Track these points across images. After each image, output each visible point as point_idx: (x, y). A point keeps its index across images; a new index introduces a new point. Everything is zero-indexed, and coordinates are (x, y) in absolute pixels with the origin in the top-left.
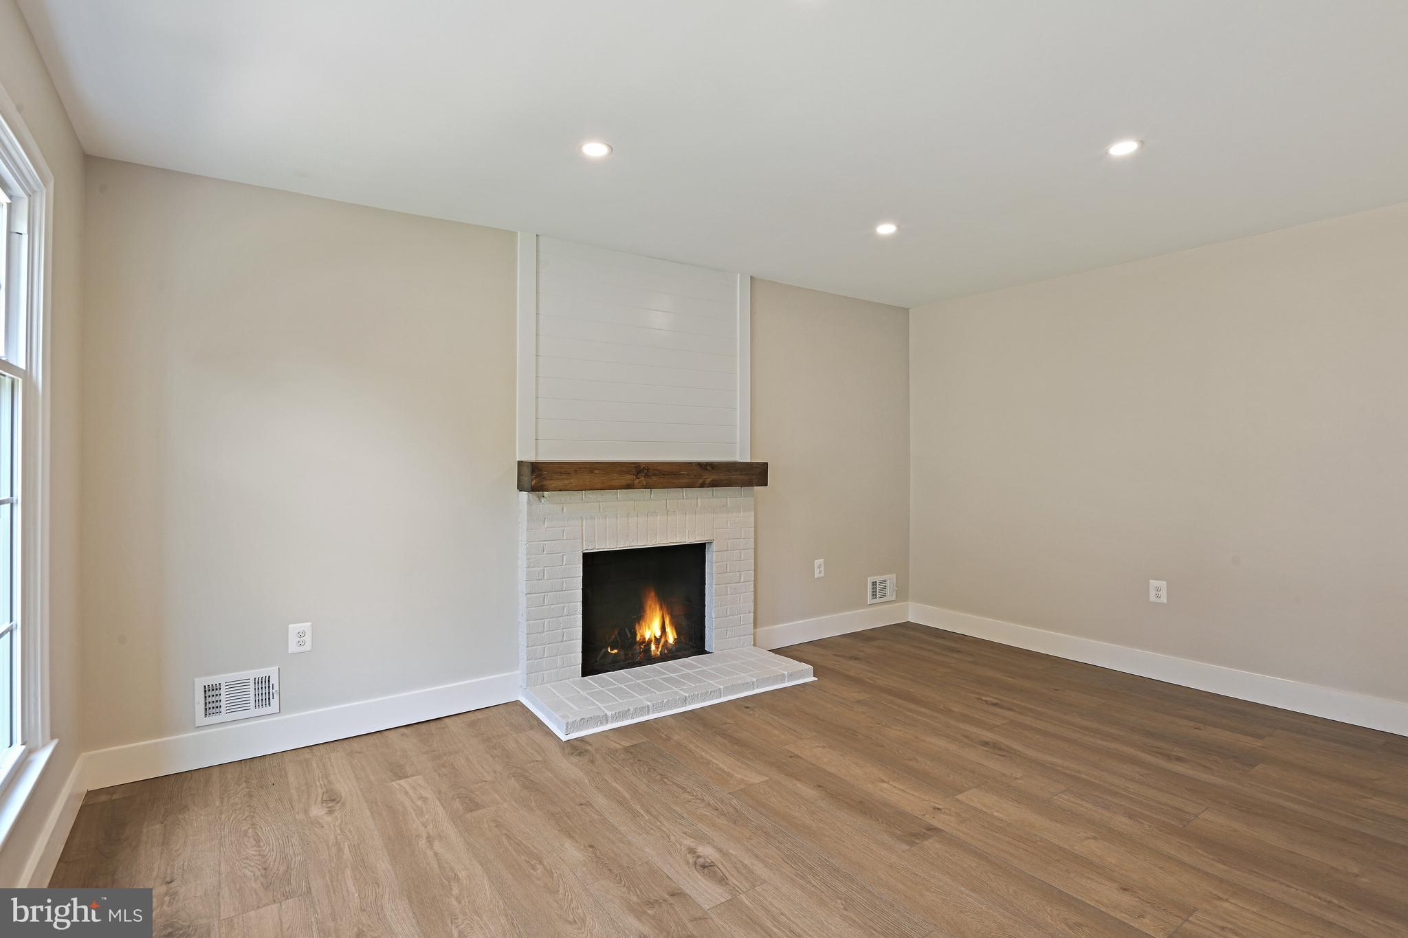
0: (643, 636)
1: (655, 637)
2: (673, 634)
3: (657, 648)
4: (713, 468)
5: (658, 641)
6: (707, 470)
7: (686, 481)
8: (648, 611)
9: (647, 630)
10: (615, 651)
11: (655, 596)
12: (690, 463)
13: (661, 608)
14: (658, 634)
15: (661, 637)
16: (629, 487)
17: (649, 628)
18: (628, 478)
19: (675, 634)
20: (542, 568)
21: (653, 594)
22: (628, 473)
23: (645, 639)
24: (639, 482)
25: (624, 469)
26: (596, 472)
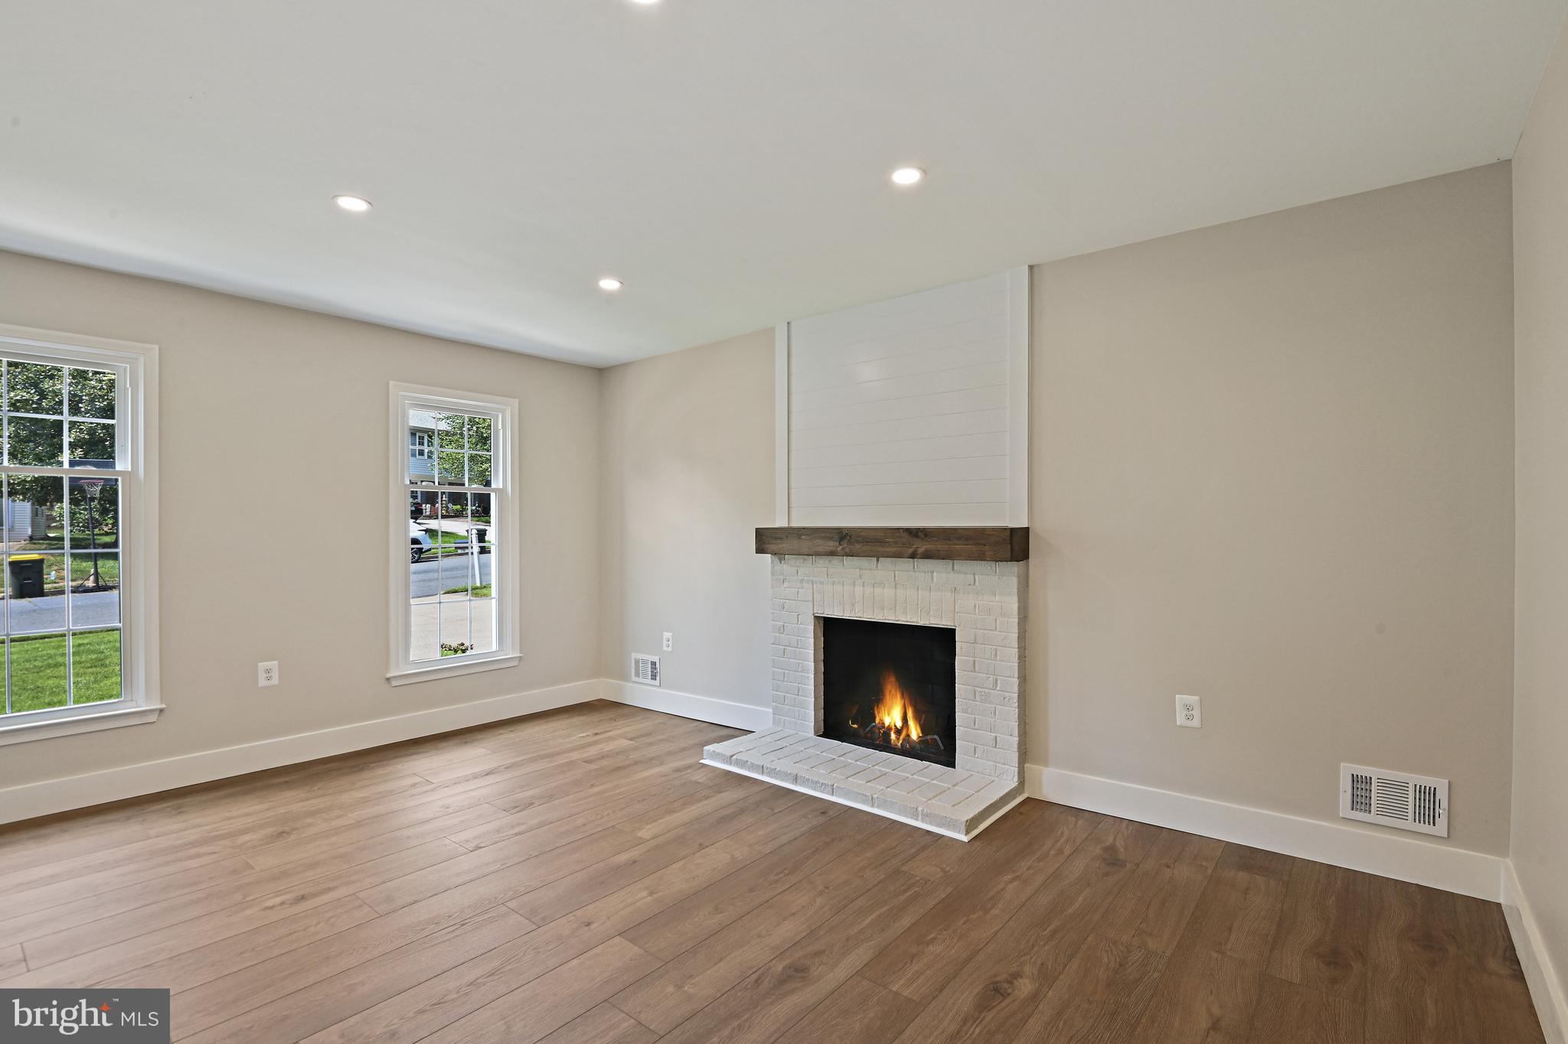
0: (882, 720)
1: (895, 726)
2: (916, 729)
3: (898, 739)
4: (926, 536)
5: (898, 732)
6: (918, 537)
7: (893, 550)
8: (888, 697)
9: (887, 715)
10: (856, 726)
11: (896, 680)
12: (898, 529)
13: (903, 697)
14: (899, 724)
15: (902, 728)
16: (832, 554)
17: (889, 715)
18: (831, 545)
19: (919, 730)
20: (781, 624)
21: (892, 679)
22: (831, 539)
23: (884, 724)
24: (842, 549)
25: (828, 535)
26: (803, 537)
